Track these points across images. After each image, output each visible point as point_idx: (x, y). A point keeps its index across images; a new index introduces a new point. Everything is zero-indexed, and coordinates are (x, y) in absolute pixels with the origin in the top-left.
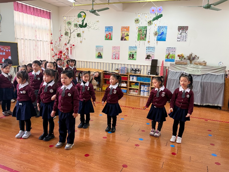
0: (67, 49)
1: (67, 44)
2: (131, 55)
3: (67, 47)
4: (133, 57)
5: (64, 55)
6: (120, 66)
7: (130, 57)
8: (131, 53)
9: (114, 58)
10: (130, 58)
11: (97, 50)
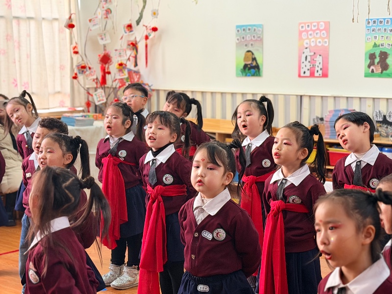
0: (134, 45)
1: (134, 24)
2: (377, 54)
3: (132, 39)
4: (385, 67)
5: (120, 70)
6: (330, 106)
7: (372, 64)
8: (375, 45)
9: (308, 73)
10: (373, 71)
11: (239, 45)
